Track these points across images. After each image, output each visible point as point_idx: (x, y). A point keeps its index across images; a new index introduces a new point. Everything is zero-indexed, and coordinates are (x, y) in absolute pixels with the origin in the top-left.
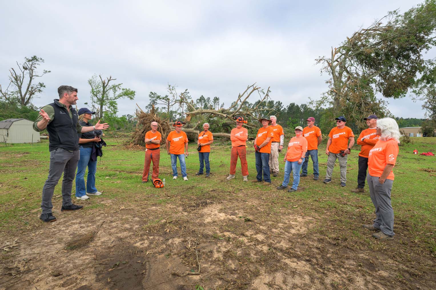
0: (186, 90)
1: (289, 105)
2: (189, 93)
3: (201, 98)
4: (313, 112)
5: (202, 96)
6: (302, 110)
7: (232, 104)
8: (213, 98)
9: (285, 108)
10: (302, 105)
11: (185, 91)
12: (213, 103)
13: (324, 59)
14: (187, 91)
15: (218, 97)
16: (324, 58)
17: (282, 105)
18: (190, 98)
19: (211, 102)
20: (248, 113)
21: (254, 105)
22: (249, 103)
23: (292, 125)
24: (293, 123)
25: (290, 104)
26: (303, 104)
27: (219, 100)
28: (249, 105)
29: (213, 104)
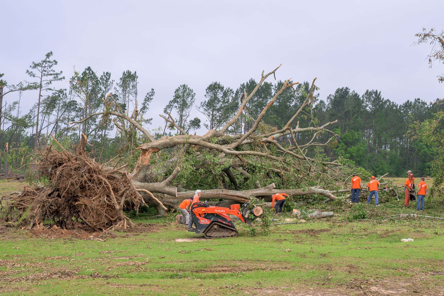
0: (48, 55)
1: (333, 93)
2: (56, 62)
3: (85, 74)
4: (397, 111)
5: (89, 69)
6: (368, 108)
7: (177, 91)
8: (121, 76)
9: (322, 102)
10: (368, 94)
11: (44, 58)
12: (120, 90)
13: (433, 36)
14: (51, 59)
15: (133, 73)
16: (433, 33)
17: (315, 94)
18: (60, 77)
19: (115, 85)
20: (269, 139)
21: (237, 92)
22: (225, 89)
23: (346, 150)
24: (346, 143)
25: (337, 91)
26: (370, 90)
27: (138, 80)
28: (225, 94)
29: (120, 92)
